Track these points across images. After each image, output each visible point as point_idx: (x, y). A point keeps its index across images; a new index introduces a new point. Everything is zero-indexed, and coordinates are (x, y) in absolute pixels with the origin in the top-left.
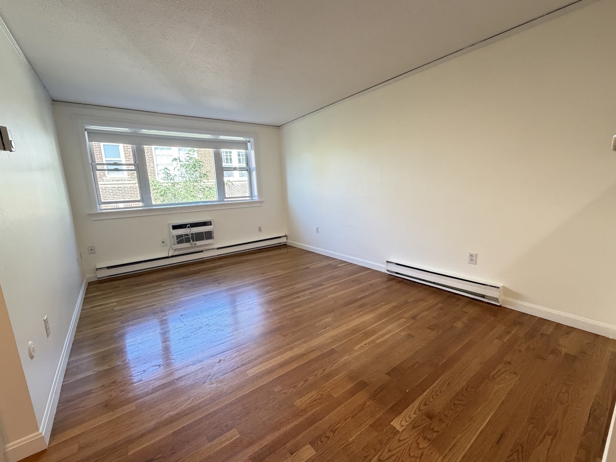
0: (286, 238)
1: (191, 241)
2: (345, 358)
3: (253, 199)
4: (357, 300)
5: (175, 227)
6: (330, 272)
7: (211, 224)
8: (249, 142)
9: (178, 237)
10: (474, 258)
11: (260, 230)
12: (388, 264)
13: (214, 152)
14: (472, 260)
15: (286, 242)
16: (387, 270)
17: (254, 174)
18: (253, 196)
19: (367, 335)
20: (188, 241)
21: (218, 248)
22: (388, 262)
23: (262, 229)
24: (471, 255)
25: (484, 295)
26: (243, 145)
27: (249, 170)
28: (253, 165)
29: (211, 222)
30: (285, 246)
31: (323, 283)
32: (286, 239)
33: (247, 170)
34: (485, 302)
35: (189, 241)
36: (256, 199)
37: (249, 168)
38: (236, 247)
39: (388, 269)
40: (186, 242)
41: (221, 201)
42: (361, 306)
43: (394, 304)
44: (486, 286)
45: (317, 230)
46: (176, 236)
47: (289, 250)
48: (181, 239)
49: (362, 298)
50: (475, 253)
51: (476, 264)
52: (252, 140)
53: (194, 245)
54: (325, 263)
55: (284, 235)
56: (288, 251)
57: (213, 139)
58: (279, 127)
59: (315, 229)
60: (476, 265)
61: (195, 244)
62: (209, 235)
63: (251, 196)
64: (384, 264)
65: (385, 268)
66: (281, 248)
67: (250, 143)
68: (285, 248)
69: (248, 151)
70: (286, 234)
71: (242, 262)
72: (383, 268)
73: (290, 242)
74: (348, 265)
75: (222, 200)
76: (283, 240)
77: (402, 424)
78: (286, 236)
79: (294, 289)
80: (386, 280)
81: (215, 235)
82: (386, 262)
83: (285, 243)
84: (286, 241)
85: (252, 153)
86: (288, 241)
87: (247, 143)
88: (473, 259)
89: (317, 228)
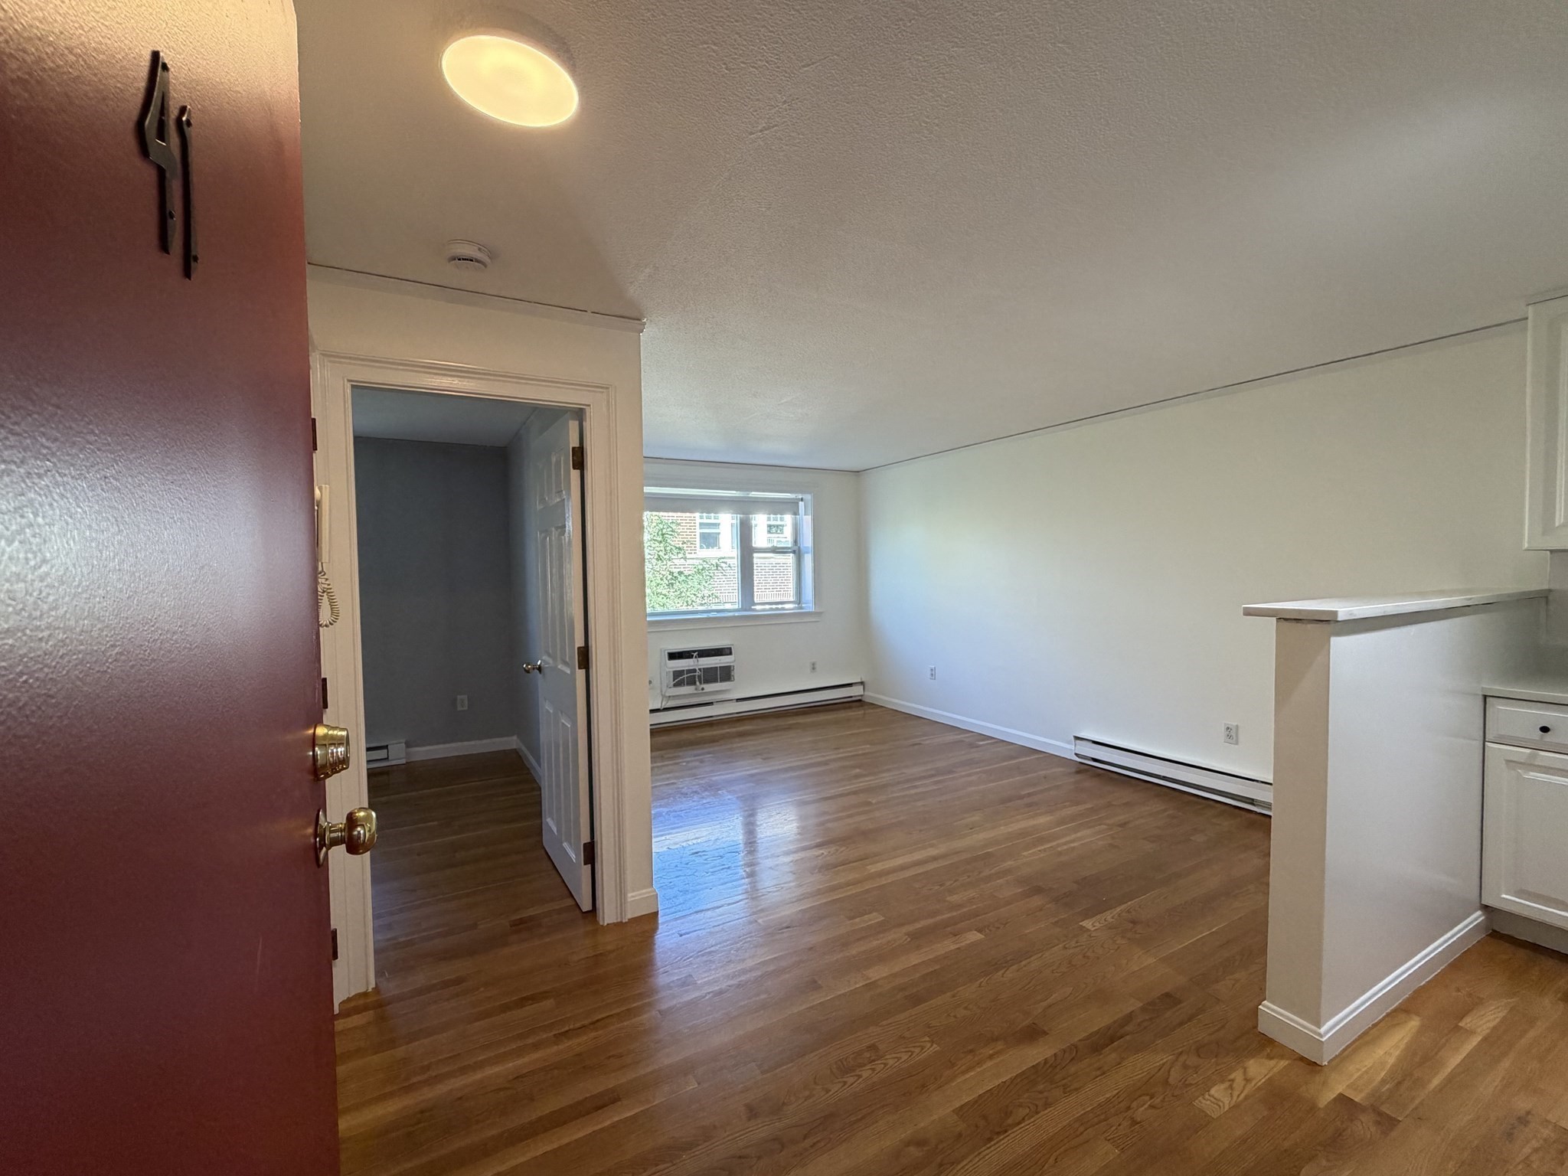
0: (862, 687)
1: (698, 683)
2: (1010, 863)
3: (801, 608)
4: (1021, 797)
5: (673, 656)
6: (963, 752)
7: (731, 654)
8: (802, 500)
9: (677, 674)
10: (1233, 733)
11: (814, 669)
12: (1078, 742)
13: (740, 520)
14: (1229, 736)
15: (862, 696)
16: (1076, 754)
17: (808, 560)
18: (803, 600)
19: (1042, 840)
20: (691, 682)
21: (738, 700)
22: (1077, 738)
23: (817, 666)
24: (1228, 728)
25: (1253, 800)
26: (792, 507)
27: (798, 553)
28: (807, 541)
29: (730, 649)
30: (859, 702)
31: (954, 770)
32: (862, 690)
33: (794, 552)
34: (1256, 813)
35: (695, 683)
36: (809, 606)
37: (799, 547)
38: (771, 699)
39: (1077, 752)
40: (688, 684)
41: (746, 610)
42: (1030, 805)
43: (1089, 806)
44: (1255, 783)
45: (932, 674)
46: (672, 673)
47: (867, 712)
48: (681, 679)
49: (1029, 795)
50: (1235, 724)
51: (1237, 743)
52: (808, 497)
53: (701, 691)
54: (951, 737)
55: (859, 681)
56: (864, 714)
57: (743, 497)
58: (858, 472)
59: (929, 672)
60: (1236, 746)
61: (703, 689)
62: (726, 674)
63: (799, 600)
64: (1069, 742)
65: (1071, 750)
66: (850, 708)
67: (803, 503)
68: (858, 707)
69: (798, 516)
70: (863, 680)
71: (790, 728)
72: (1067, 750)
73: (870, 696)
74: (996, 742)
75: (748, 608)
76: (855, 692)
77: (1095, 924)
78: (862, 683)
79: (904, 775)
80: (1074, 770)
81: (736, 673)
82: (1073, 738)
83: (860, 698)
84: (862, 693)
85: (807, 521)
86: (866, 693)
87: (798, 503)
88: (1231, 734)
89: (932, 670)
